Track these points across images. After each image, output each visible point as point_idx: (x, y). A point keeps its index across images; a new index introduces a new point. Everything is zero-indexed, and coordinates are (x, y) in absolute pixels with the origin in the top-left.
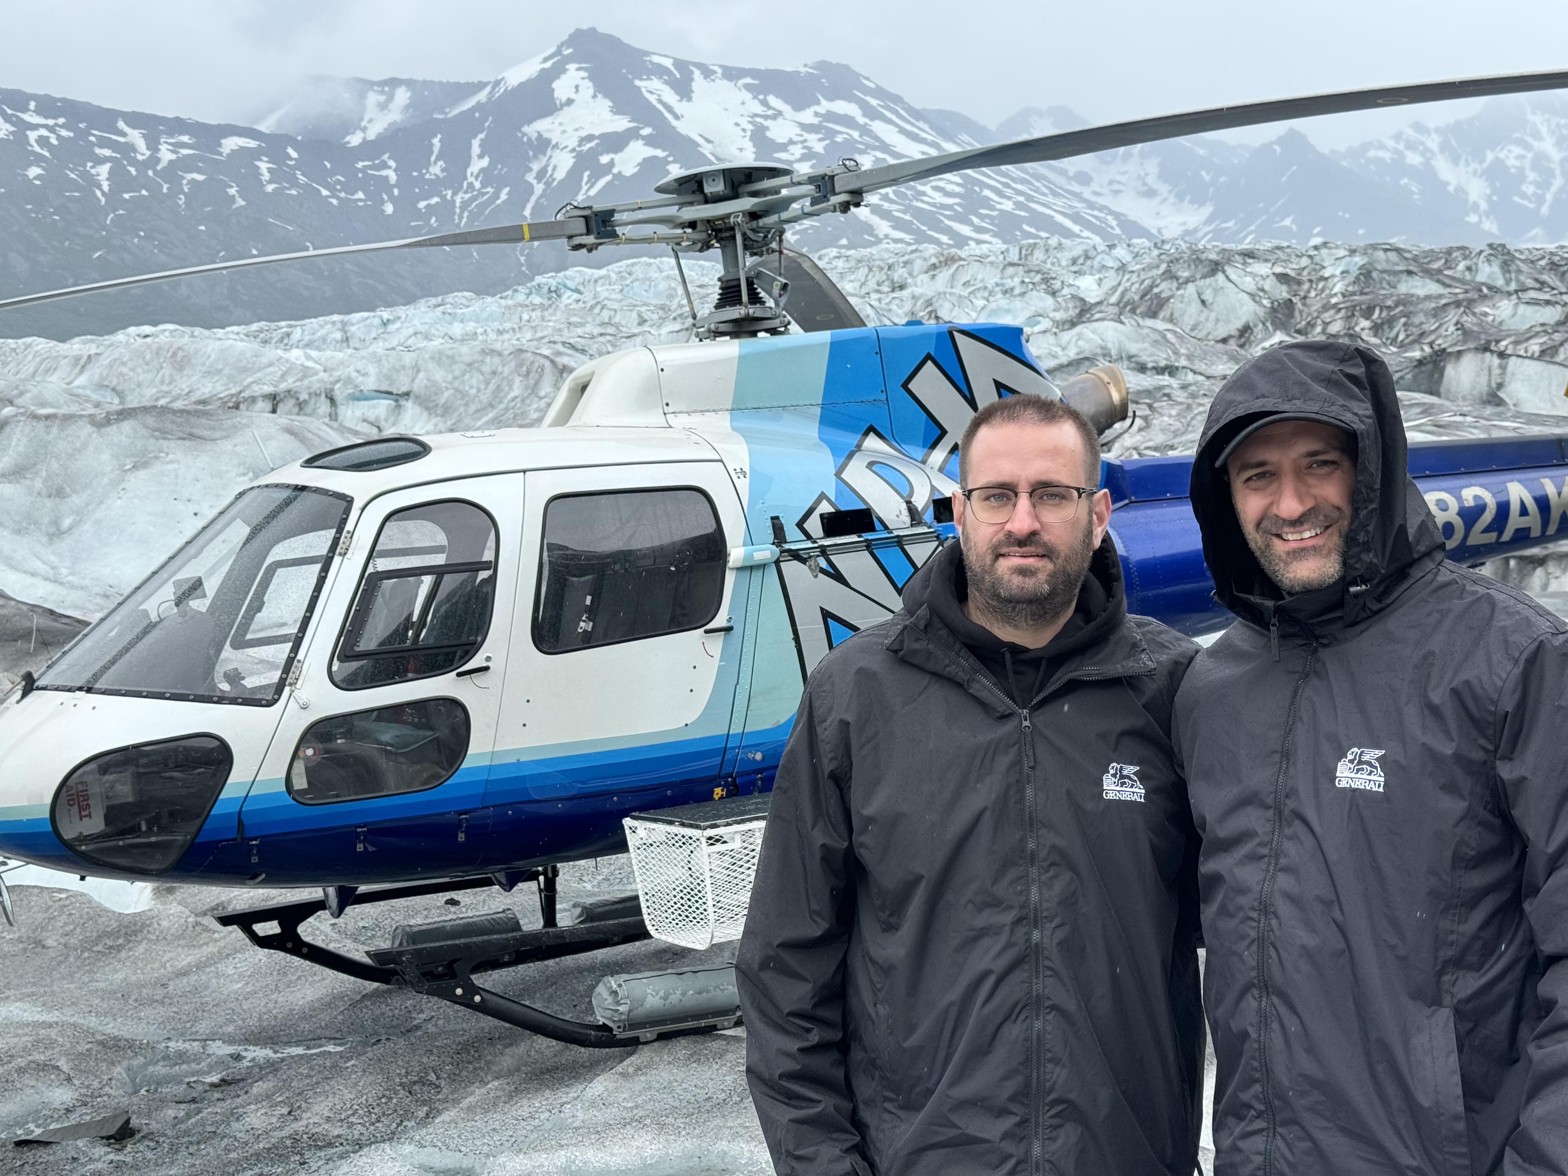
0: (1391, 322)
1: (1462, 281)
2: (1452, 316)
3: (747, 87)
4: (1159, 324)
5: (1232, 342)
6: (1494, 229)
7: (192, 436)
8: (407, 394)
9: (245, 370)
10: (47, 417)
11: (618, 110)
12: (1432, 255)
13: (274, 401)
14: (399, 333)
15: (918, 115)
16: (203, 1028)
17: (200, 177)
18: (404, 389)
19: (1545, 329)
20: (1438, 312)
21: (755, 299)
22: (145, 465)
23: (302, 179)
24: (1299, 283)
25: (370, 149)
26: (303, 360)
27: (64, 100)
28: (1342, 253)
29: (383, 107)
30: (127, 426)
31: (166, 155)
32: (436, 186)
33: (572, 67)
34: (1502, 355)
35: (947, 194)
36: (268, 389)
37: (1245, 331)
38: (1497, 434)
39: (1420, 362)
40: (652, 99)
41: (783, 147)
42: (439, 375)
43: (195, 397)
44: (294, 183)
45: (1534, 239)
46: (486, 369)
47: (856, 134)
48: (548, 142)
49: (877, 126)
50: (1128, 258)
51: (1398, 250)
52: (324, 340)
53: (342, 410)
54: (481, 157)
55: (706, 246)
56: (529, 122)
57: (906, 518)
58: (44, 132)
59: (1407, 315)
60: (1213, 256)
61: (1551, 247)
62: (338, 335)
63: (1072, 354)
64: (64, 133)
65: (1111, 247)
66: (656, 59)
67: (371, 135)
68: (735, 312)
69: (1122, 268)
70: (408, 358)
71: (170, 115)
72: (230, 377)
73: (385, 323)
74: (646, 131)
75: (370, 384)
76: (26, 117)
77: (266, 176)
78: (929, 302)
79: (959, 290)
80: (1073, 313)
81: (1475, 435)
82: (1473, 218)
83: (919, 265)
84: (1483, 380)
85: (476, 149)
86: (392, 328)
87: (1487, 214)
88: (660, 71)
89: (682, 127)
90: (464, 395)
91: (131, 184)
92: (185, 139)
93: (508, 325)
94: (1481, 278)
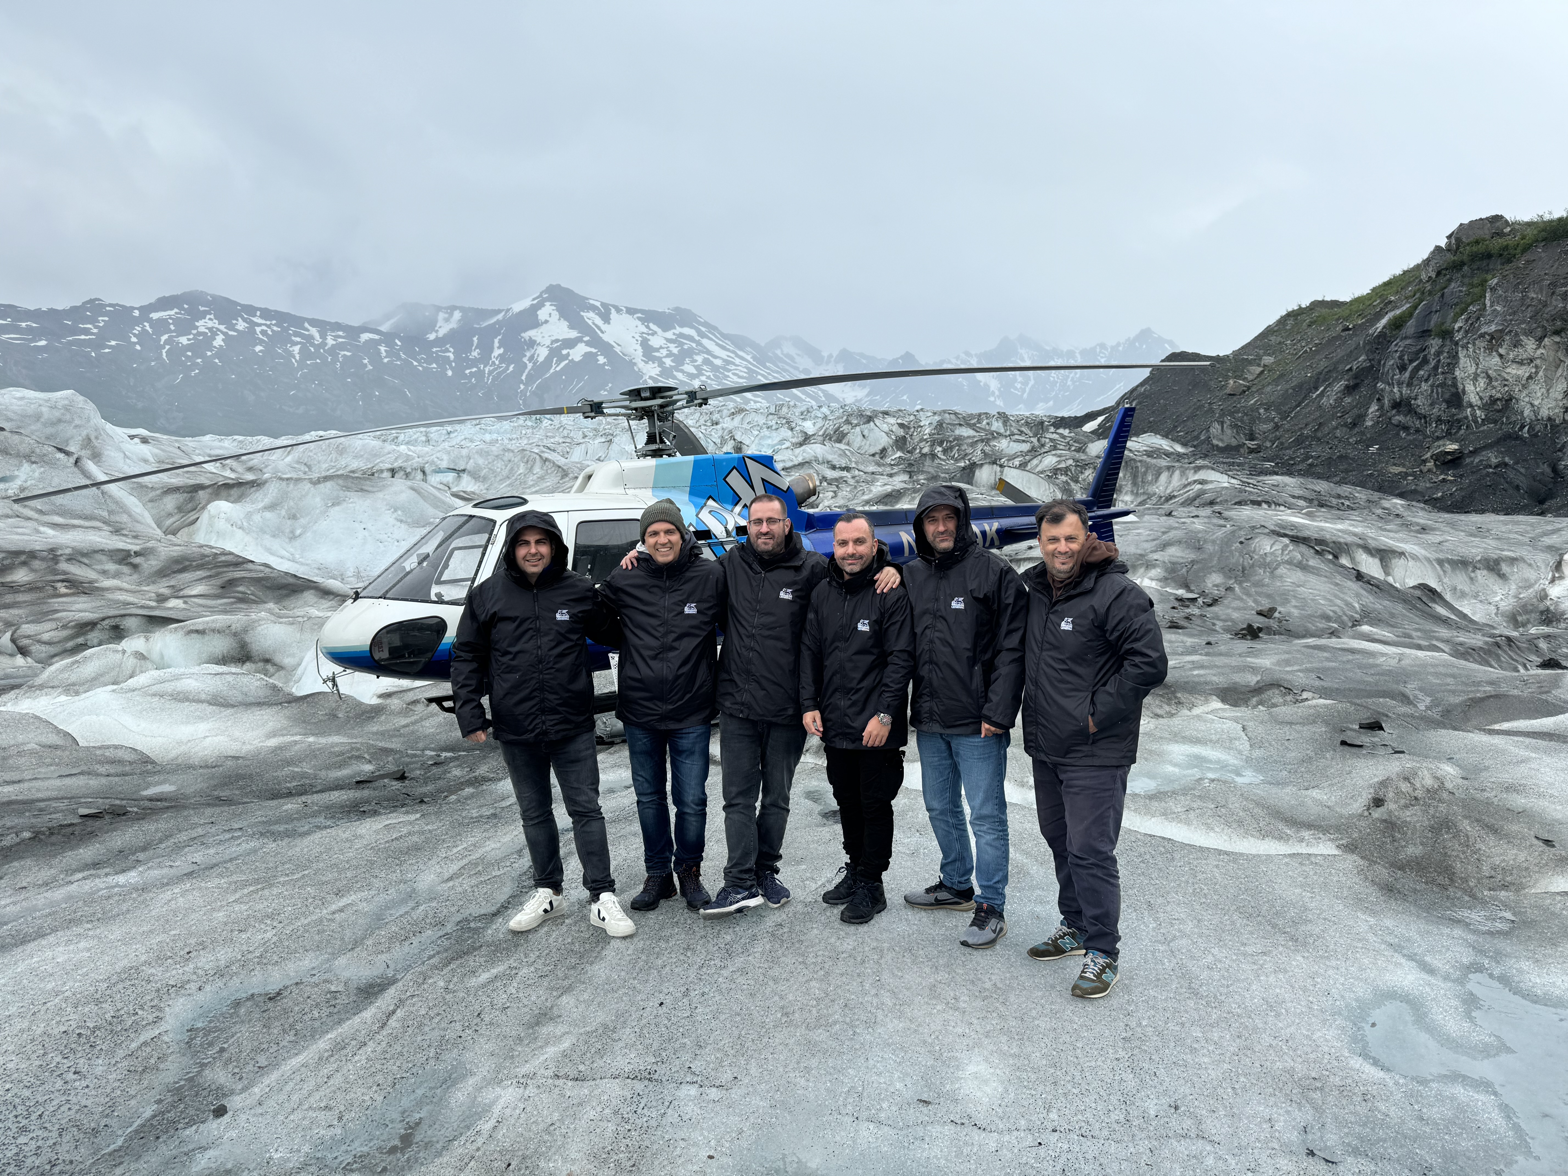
0: (951, 448)
1: (984, 430)
2: (980, 446)
3: (639, 318)
4: (842, 446)
5: (877, 456)
6: (1002, 404)
7: (362, 490)
8: (464, 470)
9: (375, 455)
10: (288, 479)
11: (571, 327)
12: (972, 416)
13: (393, 472)
14: (456, 439)
15: (725, 336)
16: (421, 745)
17: (349, 354)
18: (462, 468)
19: (1023, 454)
20: (973, 444)
21: (662, 442)
22: (338, 504)
23: (403, 356)
24: (909, 428)
25: (439, 342)
26: (406, 451)
27: (276, 311)
28: (930, 414)
29: (447, 320)
30: (329, 484)
31: (330, 341)
32: (475, 362)
33: (548, 304)
34: (1001, 466)
35: (740, 377)
36: (390, 466)
37: (883, 452)
38: (994, 504)
39: (964, 468)
40: (590, 322)
41: (657, 350)
42: (481, 461)
43: (348, 469)
44: (399, 358)
45: (1019, 410)
46: (506, 459)
47: (694, 345)
48: (535, 341)
49: (705, 342)
50: (828, 413)
51: (956, 414)
52: (416, 440)
53: (429, 478)
54: (499, 348)
55: (641, 418)
56: (525, 331)
57: (724, 534)
58: (264, 328)
59: (959, 445)
60: (869, 413)
61: (1027, 414)
62: (424, 439)
63: (800, 459)
64: (275, 328)
65: (820, 407)
66: (591, 302)
67: (441, 334)
68: (654, 447)
69: (825, 418)
70: (464, 452)
71: (333, 321)
72: (368, 460)
73: (449, 433)
74: (586, 339)
75: (444, 465)
76: (255, 319)
77: (384, 354)
78: (730, 432)
79: (745, 426)
80: (801, 439)
81: (985, 504)
82: (992, 399)
83: (725, 412)
84: (993, 478)
85: (496, 344)
86: (452, 435)
87: (999, 397)
88: (593, 308)
89: (605, 337)
90: (494, 472)
91: (311, 356)
92: (341, 333)
93: (514, 436)
94: (994, 428)
